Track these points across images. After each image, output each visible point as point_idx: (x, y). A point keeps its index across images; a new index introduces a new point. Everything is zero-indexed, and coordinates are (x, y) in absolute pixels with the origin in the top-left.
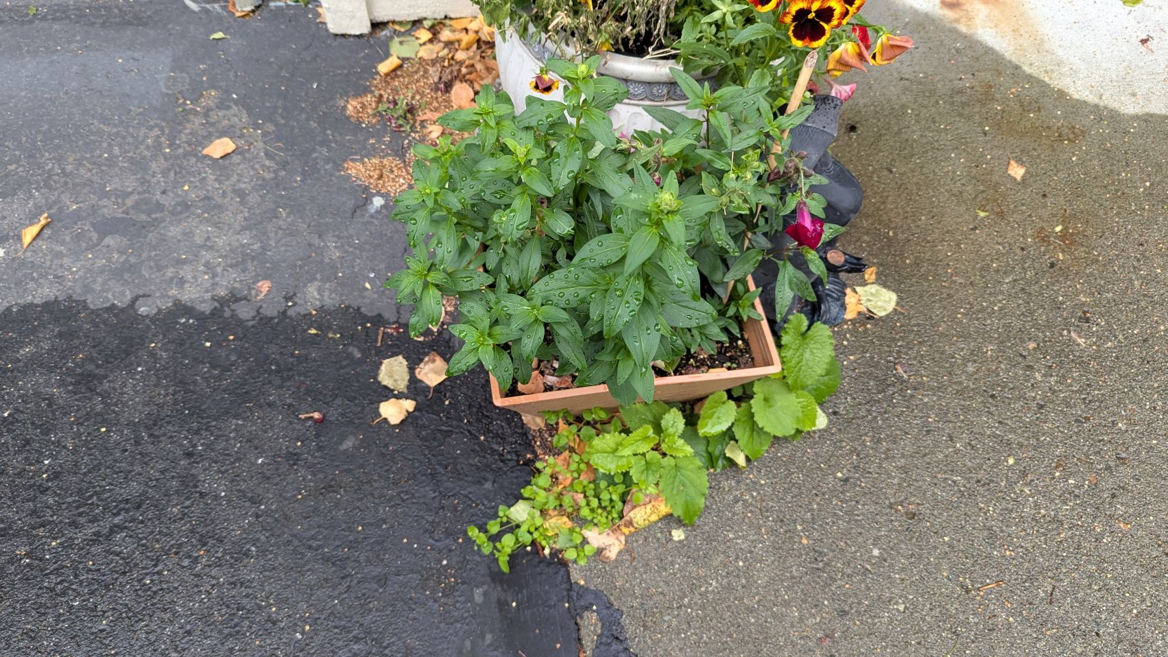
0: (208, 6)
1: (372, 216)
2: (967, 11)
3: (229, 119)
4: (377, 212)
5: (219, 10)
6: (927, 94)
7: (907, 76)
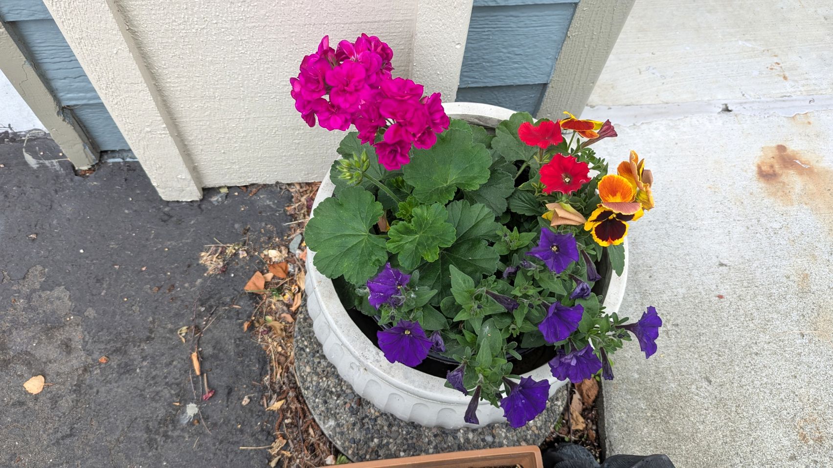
0: (47, 163)
1: (183, 430)
2: (784, 183)
3: (52, 303)
4: (191, 424)
5: (57, 167)
6: (745, 284)
7: (725, 262)
